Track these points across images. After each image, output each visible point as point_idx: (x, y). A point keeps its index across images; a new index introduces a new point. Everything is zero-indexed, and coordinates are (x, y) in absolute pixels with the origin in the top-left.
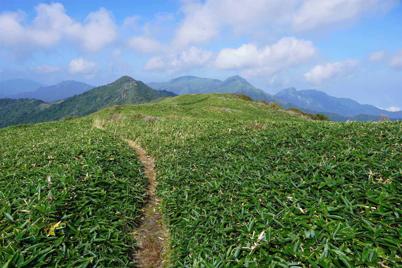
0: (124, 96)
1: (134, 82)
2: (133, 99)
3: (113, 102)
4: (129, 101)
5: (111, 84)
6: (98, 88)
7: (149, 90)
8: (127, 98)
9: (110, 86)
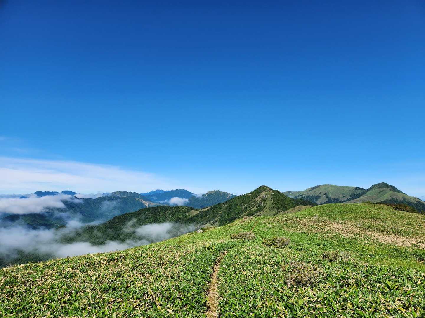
0: (262, 204)
1: (271, 192)
2: (270, 207)
3: (251, 210)
4: (266, 210)
5: (249, 194)
6: (238, 197)
7: (285, 198)
8: (264, 206)
9: (250, 195)
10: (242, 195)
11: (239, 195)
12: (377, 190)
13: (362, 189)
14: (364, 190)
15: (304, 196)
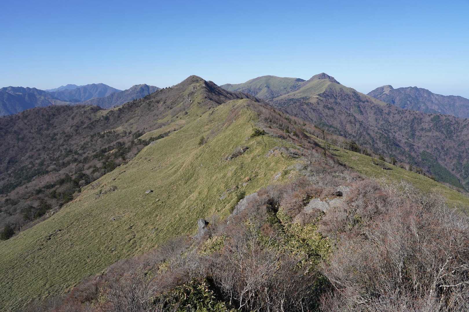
0: (189, 100)
1: (202, 82)
4: (194, 106)
9: (176, 88)
10: (166, 88)
11: (162, 88)
12: (316, 81)
13: (303, 80)
14: (305, 82)
15: (244, 89)
